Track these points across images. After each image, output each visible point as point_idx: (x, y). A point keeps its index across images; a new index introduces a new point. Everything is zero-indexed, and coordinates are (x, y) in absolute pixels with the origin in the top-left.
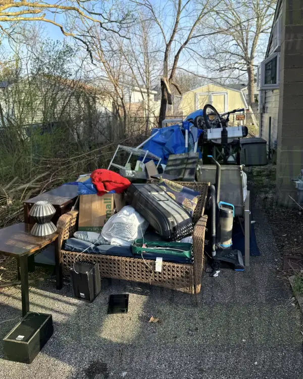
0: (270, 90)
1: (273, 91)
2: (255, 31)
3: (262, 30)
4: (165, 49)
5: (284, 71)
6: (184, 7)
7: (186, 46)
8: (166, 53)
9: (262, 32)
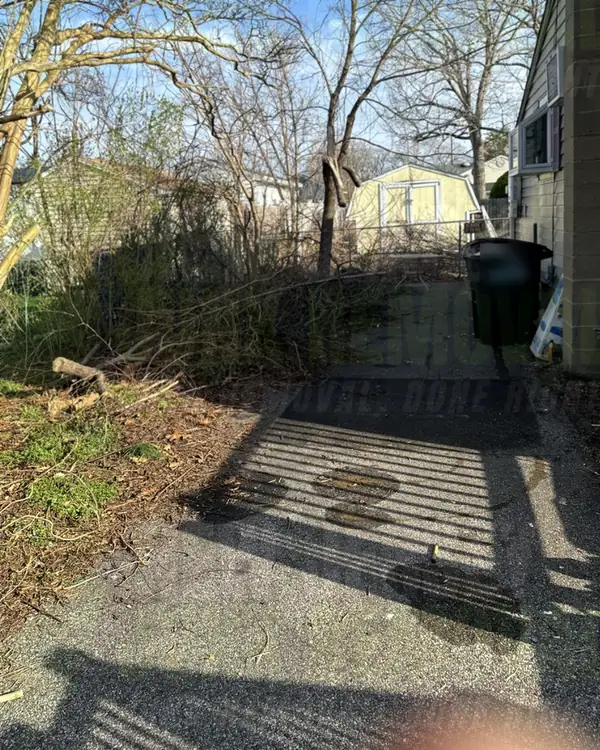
0: (531, 174)
1: (538, 176)
2: (484, 63)
3: (496, 59)
4: (328, 104)
5: (575, 142)
6: (362, 24)
7: (368, 96)
8: (330, 111)
9: (497, 63)
